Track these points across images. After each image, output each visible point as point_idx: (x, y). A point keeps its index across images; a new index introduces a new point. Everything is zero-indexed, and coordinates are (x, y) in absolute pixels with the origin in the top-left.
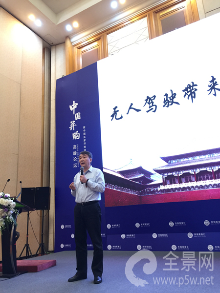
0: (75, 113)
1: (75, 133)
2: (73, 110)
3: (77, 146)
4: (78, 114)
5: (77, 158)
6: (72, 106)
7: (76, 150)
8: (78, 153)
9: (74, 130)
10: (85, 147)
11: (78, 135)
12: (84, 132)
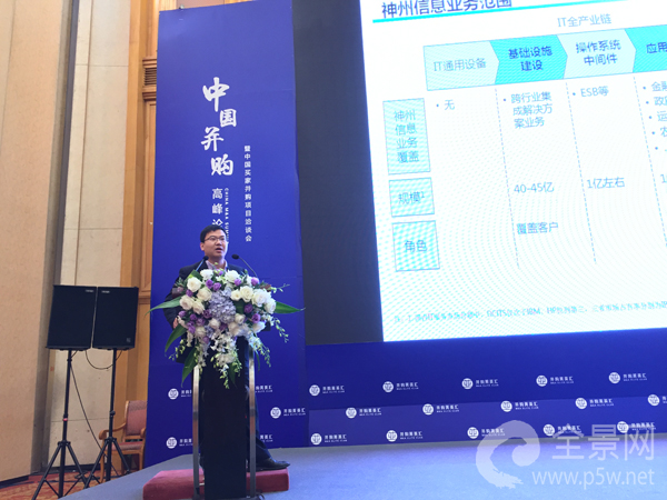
0: (221, 108)
1: (219, 159)
2: (214, 100)
3: (223, 192)
4: (228, 111)
5: (224, 221)
6: (211, 88)
7: (221, 201)
8: (227, 209)
9: (215, 149)
10: (248, 197)
11: (228, 164)
12: (246, 160)
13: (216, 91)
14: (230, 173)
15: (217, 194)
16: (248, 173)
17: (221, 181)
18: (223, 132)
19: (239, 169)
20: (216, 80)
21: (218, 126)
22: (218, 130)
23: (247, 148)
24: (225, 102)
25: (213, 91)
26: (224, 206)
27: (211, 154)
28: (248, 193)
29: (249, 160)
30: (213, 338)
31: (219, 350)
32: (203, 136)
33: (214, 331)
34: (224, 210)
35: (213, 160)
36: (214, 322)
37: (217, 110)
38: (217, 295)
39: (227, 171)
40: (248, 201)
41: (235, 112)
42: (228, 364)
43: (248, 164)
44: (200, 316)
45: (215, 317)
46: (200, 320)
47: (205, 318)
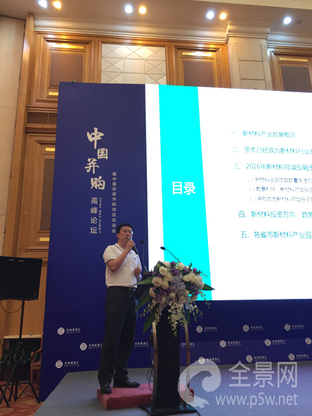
0: (98, 147)
1: (96, 179)
2: (94, 141)
3: (98, 200)
4: (103, 150)
5: (98, 219)
6: (92, 134)
7: (97, 206)
8: (100, 211)
9: (94, 173)
10: (114, 204)
11: (102, 183)
12: (113, 181)
13: (95, 136)
14: (103, 188)
15: (94, 201)
16: (114, 189)
17: (96, 192)
18: (99, 162)
19: (109, 186)
20: (96, 129)
21: (96, 158)
22: (96, 160)
23: (114, 174)
24: (101, 144)
25: (93, 136)
26: (98, 209)
27: (91, 175)
28: (114, 202)
29: (115, 181)
30: (170, 304)
31: (173, 312)
32: (86, 163)
33: (171, 300)
34: (98, 211)
35: (92, 180)
36: (173, 295)
37: (95, 148)
38: (176, 278)
39: (101, 187)
40: (114, 207)
41: (107, 150)
42: (177, 321)
43: (114, 184)
44: (165, 291)
45: (174, 291)
46: (165, 293)
47: (168, 292)
